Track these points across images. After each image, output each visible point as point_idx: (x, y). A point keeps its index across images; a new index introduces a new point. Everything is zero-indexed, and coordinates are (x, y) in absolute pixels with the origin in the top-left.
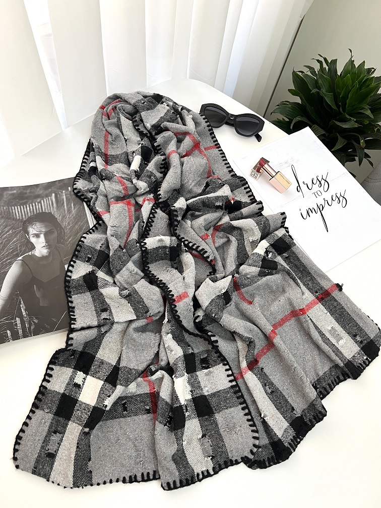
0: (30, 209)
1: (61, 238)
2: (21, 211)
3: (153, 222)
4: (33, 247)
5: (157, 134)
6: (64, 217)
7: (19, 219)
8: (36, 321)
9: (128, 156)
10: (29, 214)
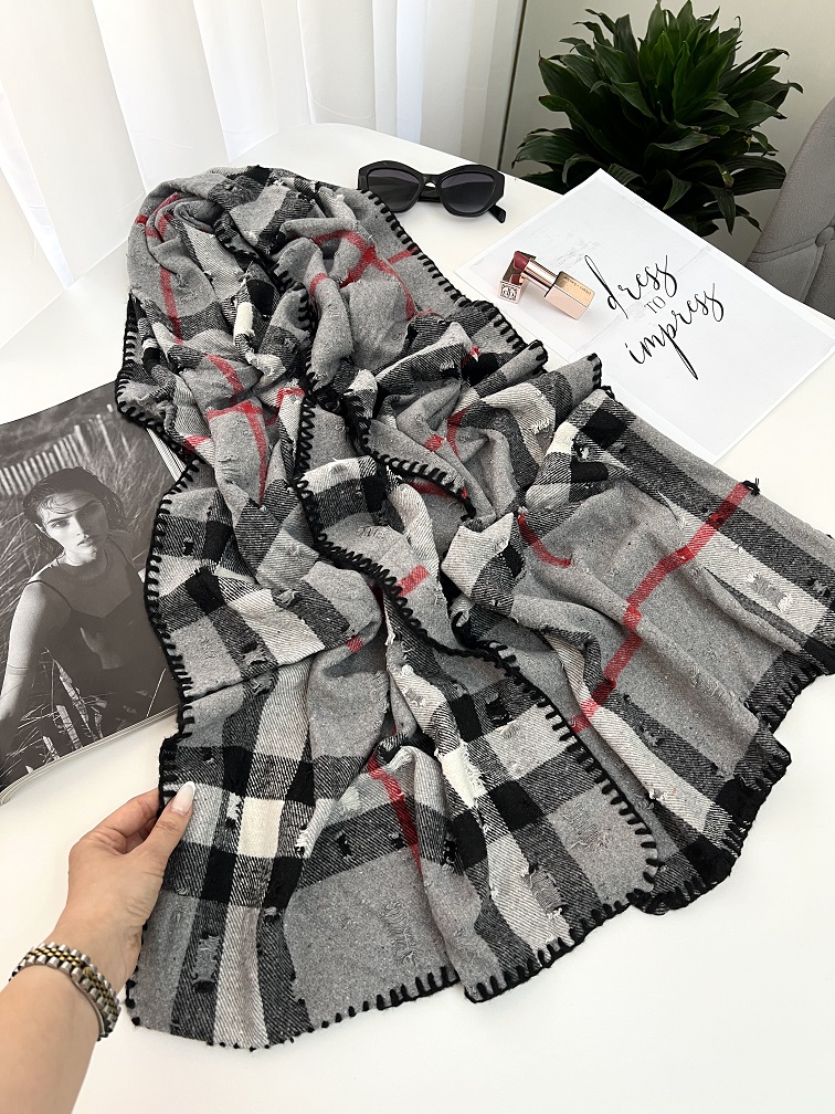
0: (32, 469)
1: (115, 517)
2: (13, 477)
3: (312, 437)
4: (58, 549)
5: (276, 250)
6: (111, 470)
7: (13, 495)
8: (102, 704)
9: (222, 312)
10: (33, 479)
